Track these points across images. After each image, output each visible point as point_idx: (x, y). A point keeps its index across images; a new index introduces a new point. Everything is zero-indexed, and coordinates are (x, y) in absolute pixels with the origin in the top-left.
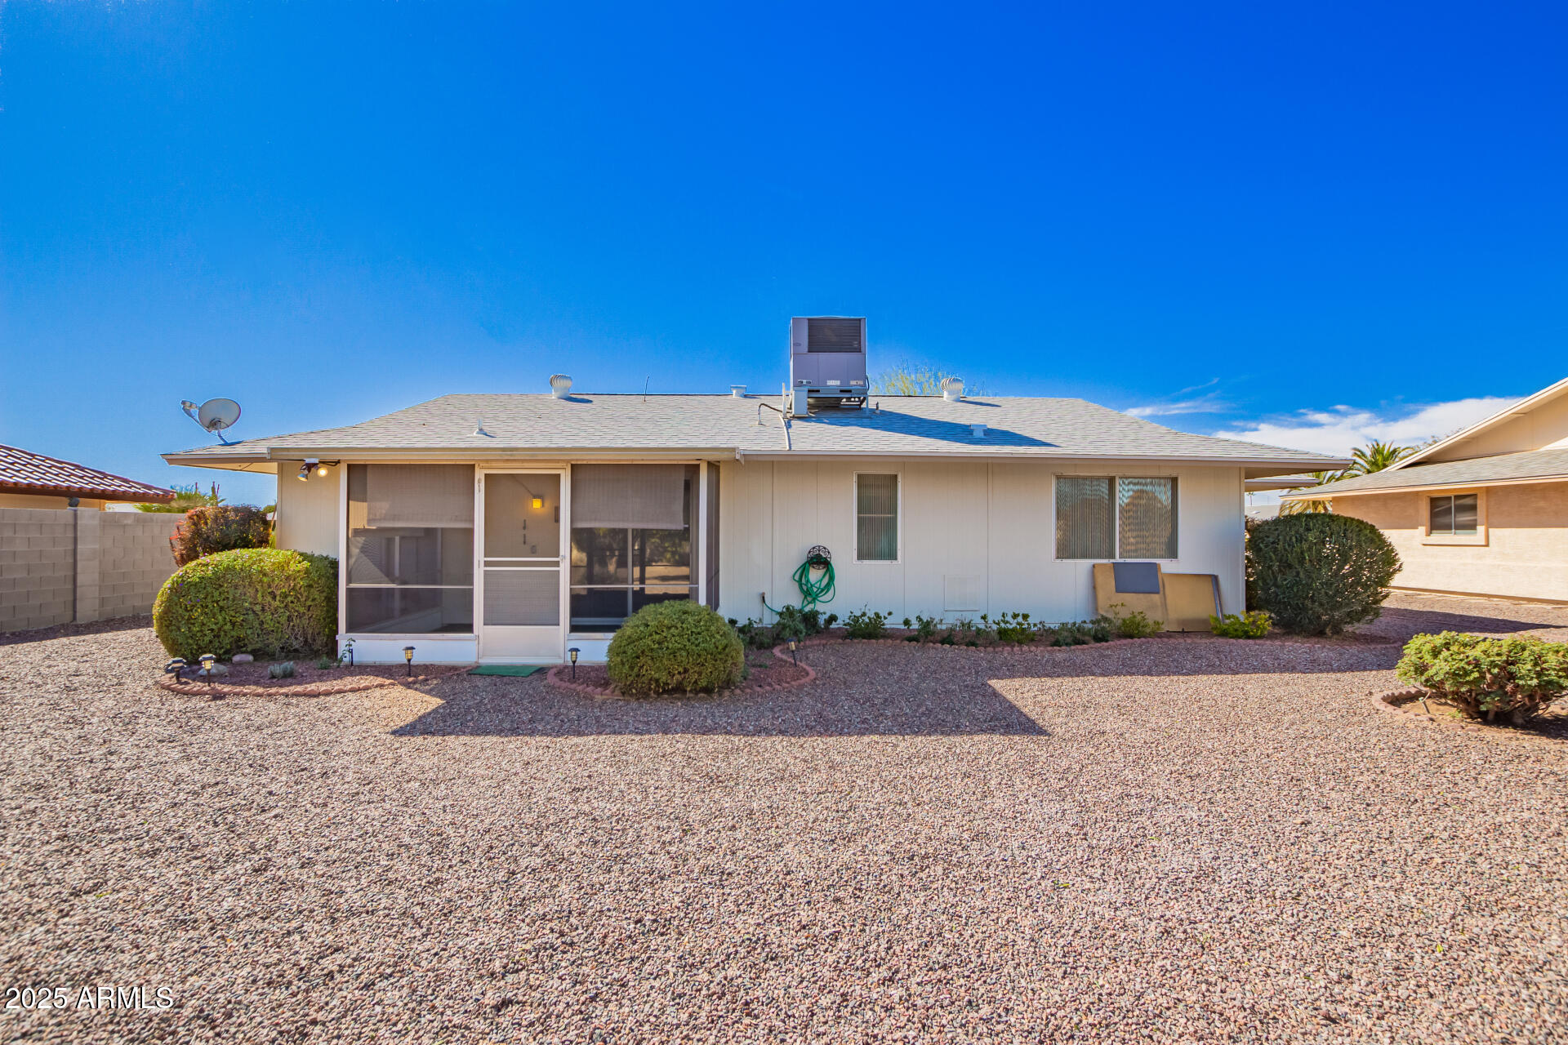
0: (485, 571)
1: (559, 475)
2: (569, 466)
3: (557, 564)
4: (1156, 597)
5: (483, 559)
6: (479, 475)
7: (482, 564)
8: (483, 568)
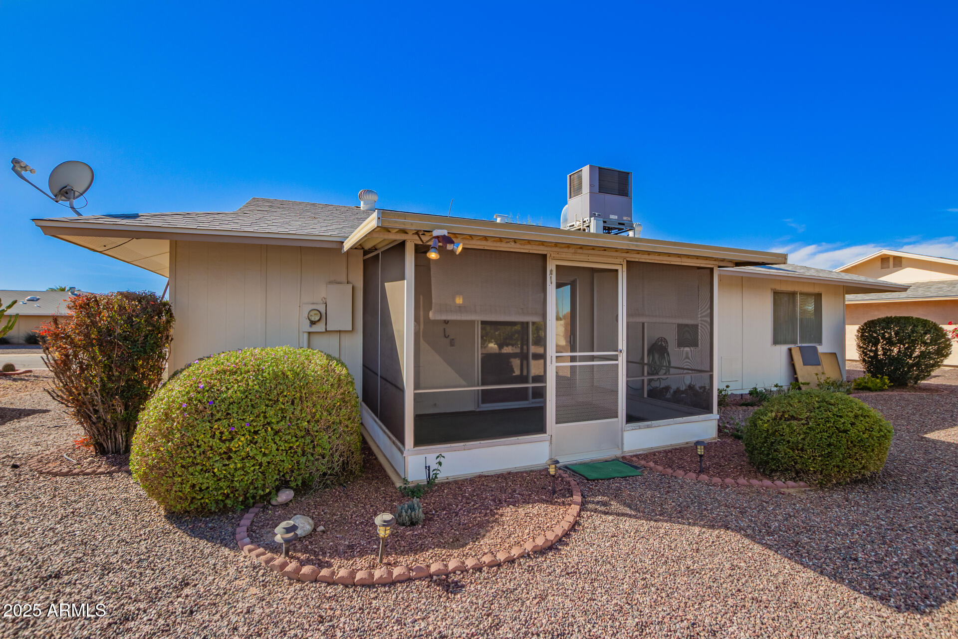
0: (557, 367)
1: (617, 271)
2: (625, 261)
3: (615, 358)
4: (819, 367)
5: (555, 355)
6: (551, 266)
7: (554, 359)
8: (555, 364)
